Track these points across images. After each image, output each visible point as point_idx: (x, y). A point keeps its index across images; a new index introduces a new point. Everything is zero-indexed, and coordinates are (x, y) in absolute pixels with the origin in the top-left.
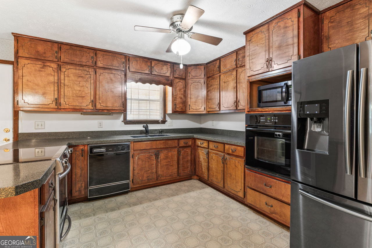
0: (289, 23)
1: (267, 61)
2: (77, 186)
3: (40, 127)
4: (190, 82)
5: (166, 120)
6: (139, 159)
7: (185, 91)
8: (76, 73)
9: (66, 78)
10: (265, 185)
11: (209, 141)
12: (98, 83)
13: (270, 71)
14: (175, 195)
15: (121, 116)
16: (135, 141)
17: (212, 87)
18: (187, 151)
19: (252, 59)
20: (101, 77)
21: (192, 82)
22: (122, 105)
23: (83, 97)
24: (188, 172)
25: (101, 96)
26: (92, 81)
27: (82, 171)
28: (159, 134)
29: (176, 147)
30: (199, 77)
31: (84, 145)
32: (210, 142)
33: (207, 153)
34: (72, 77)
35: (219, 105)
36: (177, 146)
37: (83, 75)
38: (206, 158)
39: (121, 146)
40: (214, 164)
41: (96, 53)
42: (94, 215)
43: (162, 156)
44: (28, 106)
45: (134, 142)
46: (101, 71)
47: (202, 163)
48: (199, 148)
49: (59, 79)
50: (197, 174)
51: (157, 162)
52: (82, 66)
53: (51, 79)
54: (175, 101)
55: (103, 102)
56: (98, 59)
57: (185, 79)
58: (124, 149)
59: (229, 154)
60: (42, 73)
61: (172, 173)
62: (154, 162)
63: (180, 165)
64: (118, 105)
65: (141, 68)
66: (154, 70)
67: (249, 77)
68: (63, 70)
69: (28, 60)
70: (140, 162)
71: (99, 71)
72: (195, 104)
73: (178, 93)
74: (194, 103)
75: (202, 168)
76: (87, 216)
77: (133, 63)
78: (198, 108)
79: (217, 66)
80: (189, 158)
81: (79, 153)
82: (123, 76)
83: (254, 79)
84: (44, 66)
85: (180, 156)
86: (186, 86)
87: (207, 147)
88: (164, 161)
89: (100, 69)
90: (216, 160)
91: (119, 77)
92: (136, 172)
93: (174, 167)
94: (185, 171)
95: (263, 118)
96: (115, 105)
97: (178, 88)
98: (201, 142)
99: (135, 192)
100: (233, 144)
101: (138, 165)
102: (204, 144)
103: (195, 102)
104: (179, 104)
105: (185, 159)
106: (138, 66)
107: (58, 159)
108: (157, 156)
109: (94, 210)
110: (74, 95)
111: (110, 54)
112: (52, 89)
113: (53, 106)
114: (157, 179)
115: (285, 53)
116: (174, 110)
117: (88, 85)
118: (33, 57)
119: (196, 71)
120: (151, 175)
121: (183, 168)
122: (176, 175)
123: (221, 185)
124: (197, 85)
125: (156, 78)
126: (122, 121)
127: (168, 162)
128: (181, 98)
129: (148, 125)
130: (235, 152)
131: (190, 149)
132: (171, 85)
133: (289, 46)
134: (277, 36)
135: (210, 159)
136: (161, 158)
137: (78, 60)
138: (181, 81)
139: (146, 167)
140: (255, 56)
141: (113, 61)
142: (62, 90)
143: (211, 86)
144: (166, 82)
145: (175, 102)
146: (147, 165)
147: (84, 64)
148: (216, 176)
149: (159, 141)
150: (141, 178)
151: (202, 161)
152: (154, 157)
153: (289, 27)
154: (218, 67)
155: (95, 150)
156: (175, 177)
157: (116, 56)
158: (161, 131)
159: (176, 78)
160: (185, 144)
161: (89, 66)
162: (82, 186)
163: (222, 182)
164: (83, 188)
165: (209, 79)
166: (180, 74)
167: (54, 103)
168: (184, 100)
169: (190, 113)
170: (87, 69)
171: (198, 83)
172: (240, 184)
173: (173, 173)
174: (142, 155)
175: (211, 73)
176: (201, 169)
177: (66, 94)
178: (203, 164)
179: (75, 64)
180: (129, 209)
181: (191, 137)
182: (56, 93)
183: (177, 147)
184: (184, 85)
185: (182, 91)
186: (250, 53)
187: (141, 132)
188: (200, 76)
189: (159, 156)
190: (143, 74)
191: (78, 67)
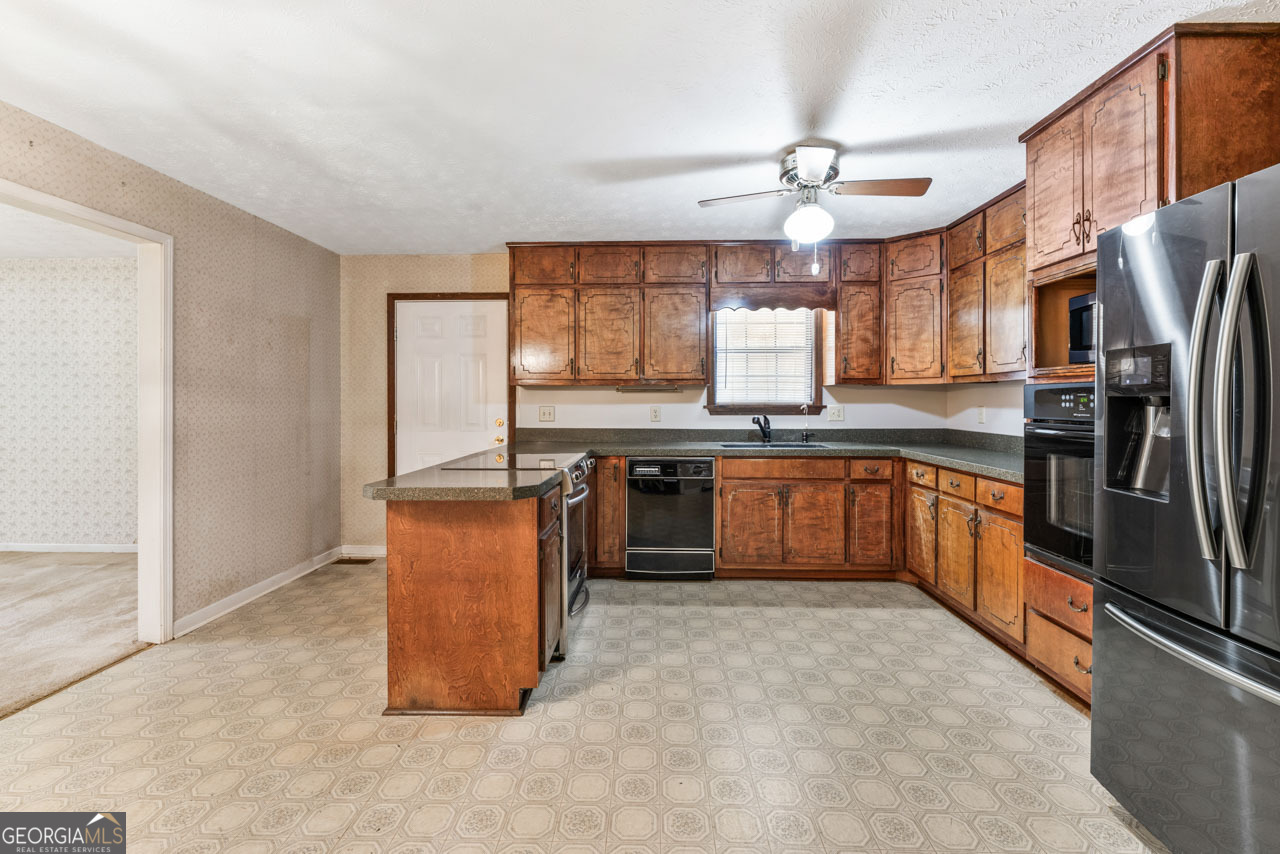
0: (1135, 101)
1: (1078, 222)
2: (606, 542)
3: (547, 416)
4: (895, 289)
5: (824, 404)
6: (735, 499)
7: (879, 318)
8: (606, 303)
9: (589, 317)
10: (1071, 603)
11: (938, 468)
12: (647, 320)
13: (1086, 251)
14: (824, 606)
15: (702, 393)
16: (727, 454)
17: (963, 301)
18: (877, 496)
19: (1041, 217)
20: (654, 306)
21: (899, 288)
22: (700, 368)
23: (619, 353)
24: (881, 557)
25: (654, 348)
26: (637, 317)
27: (615, 510)
28: (801, 443)
29: (840, 480)
30: (922, 273)
31: (619, 457)
32: (940, 471)
33: (933, 505)
34: (600, 313)
35: (981, 356)
36: (842, 475)
37: (619, 306)
38: (929, 517)
39: (694, 466)
40: (950, 539)
41: (644, 253)
42: (633, 603)
43: (798, 499)
44: (529, 376)
45: (725, 457)
46: (655, 291)
47: (920, 535)
48: (914, 488)
49: (577, 320)
50: (908, 566)
51: (784, 514)
52: (617, 286)
53: (564, 320)
54: (843, 348)
55: (657, 362)
56: (649, 266)
57: (878, 283)
58: (699, 473)
59: (988, 508)
60: (549, 310)
61: (827, 549)
62: (777, 513)
63: (852, 533)
64: (690, 368)
65: (746, 270)
66: (781, 271)
67: (1034, 271)
68: (584, 299)
69: (529, 288)
70: (739, 509)
71: (650, 292)
72: (909, 357)
73: (856, 325)
74: (907, 353)
75: (921, 549)
76: (620, 602)
77: (727, 262)
78: (919, 367)
79: (976, 235)
80: (885, 517)
81: (609, 472)
82: (702, 298)
83: (1045, 278)
84: (553, 297)
85: (854, 505)
86: (881, 302)
87: (932, 485)
88: (804, 514)
89: (652, 287)
90: (954, 526)
91: (694, 299)
92: (729, 531)
93: (835, 535)
94: (868, 553)
95: (1068, 397)
96: (684, 367)
97: (854, 313)
98: (920, 471)
99: (727, 582)
100: (996, 476)
101: (733, 514)
102: (926, 477)
103: (911, 350)
104: (858, 358)
105: (869, 516)
106: (739, 266)
107: (566, 470)
108: (784, 500)
109: (634, 595)
110: (603, 351)
111: (674, 249)
112: (566, 341)
113: (567, 375)
114: (784, 561)
115: (1125, 194)
116: (842, 375)
117: (629, 326)
118: (535, 281)
119: (912, 253)
120: (767, 546)
121: (862, 541)
122: (841, 557)
123: (966, 601)
124: (918, 296)
125: (789, 292)
126: (705, 407)
127: (817, 518)
128: (865, 340)
129: (768, 416)
130: (1002, 501)
131: (889, 489)
132: (833, 305)
133: (1136, 173)
134: (1104, 143)
135: (940, 521)
136: (796, 505)
137: (609, 274)
138: (865, 290)
139: (753, 523)
140: (1049, 206)
141: (680, 263)
142: (582, 342)
143: (961, 297)
144: (817, 298)
145: (846, 351)
146: (757, 518)
147: (620, 281)
148: (954, 572)
149: (789, 461)
150: (740, 549)
151: (922, 529)
152: (775, 501)
153: (1135, 112)
154: (979, 237)
155: (640, 470)
156: (837, 562)
157: (687, 251)
158: (807, 435)
159: (850, 283)
160: (872, 473)
161: (629, 285)
162: (614, 545)
163: (970, 594)
164: (617, 548)
165: (954, 276)
166: (862, 272)
167: (569, 368)
168: (875, 347)
169: (894, 382)
170: (627, 291)
171: (922, 291)
172: (1013, 600)
173: (830, 552)
174: (745, 493)
175: (959, 256)
176: (917, 551)
177: (588, 350)
178: (923, 536)
179: (604, 285)
180: (704, 610)
181: (891, 454)
182: (572, 347)
183: (842, 480)
184: (876, 302)
185: (866, 321)
186: (1036, 199)
187: (750, 436)
188: (928, 269)
189: (790, 501)
190: (752, 285)
191: (609, 290)
